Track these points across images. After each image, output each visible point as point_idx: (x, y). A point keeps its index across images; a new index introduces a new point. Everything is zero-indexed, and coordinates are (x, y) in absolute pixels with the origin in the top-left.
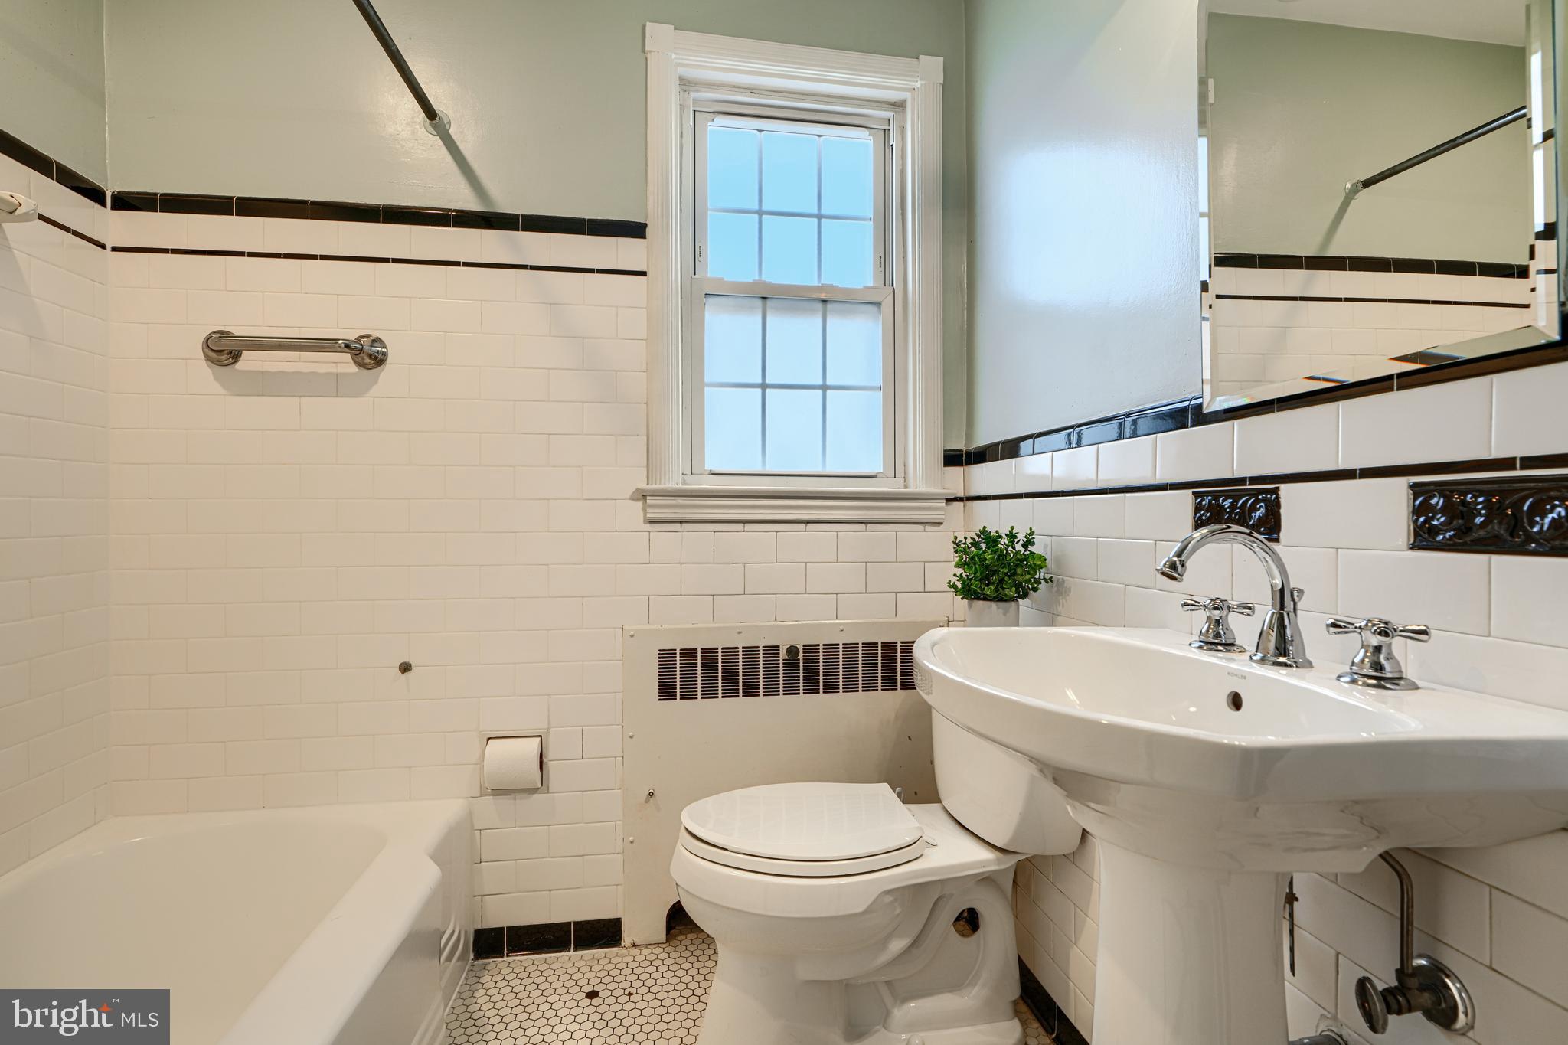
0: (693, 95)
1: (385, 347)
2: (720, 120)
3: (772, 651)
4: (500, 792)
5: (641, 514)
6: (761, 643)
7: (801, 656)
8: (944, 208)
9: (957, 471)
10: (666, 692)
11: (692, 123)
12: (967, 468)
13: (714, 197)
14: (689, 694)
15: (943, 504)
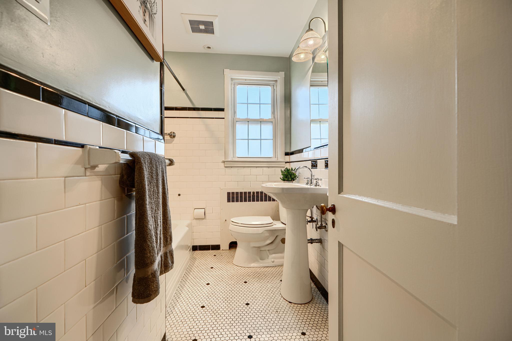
0: (233, 81)
1: (175, 134)
2: (239, 86)
3: (250, 193)
4: (196, 219)
5: (224, 165)
6: (247, 191)
7: (255, 194)
8: (285, 102)
9: (287, 157)
10: (229, 201)
11: (233, 87)
12: (290, 156)
13: (238, 100)
14: (233, 201)
15: (285, 163)
